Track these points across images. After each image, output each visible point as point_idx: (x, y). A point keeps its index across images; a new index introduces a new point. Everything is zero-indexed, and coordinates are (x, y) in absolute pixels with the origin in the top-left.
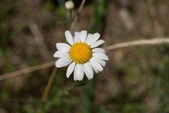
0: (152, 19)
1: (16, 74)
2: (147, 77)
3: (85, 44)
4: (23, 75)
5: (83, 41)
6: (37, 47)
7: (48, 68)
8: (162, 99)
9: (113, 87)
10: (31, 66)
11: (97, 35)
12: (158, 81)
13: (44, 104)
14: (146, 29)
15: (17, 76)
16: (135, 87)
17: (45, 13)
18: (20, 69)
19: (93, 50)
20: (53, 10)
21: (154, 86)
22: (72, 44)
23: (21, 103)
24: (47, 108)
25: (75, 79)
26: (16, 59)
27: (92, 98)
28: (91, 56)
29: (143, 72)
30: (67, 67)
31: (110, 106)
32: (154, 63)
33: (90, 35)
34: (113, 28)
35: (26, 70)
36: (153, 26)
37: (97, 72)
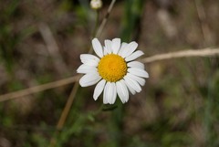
0: (199, 22)
1: (23, 93)
2: (194, 99)
3: (117, 56)
4: (32, 95)
5: (115, 53)
6: (50, 58)
7: (64, 86)
8: (212, 128)
9: (149, 112)
10: (42, 83)
11: (134, 45)
12: (208, 103)
13: (60, 131)
14: (192, 35)
15: (25, 96)
16: (176, 111)
17: (61, 14)
18: (28, 87)
19: (129, 65)
20: (72, 10)
21: (202, 110)
22: (101, 56)
23: (29, 131)
24: (64, 137)
25: (105, 102)
26: (22, 74)
27: (121, 126)
28: (126, 72)
29: (188, 92)
30: (95, 86)
31: (144, 136)
32: (202, 80)
33: (124, 44)
34: (149, 35)
35: (36, 88)
36: (202, 32)
37: (133, 93)
